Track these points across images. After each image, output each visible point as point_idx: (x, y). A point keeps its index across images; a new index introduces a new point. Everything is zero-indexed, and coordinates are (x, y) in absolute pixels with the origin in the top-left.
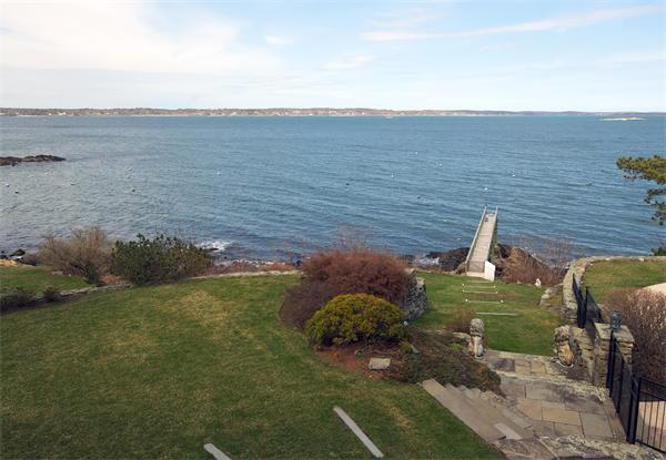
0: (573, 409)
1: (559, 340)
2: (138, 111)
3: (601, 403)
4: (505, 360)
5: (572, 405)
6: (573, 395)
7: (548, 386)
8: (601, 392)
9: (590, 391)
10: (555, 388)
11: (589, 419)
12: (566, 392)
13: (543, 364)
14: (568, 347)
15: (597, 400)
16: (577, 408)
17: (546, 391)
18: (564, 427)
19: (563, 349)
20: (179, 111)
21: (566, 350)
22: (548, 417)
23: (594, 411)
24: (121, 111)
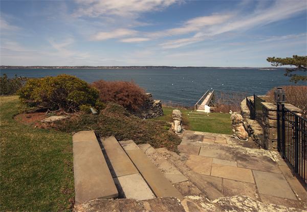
0: (245, 167)
1: (235, 123)
2: (84, 67)
3: (275, 163)
4: (197, 135)
5: (244, 163)
6: (245, 155)
7: (222, 148)
8: (274, 155)
9: (262, 153)
10: (229, 150)
11: (261, 176)
12: (238, 153)
13: (225, 139)
14: (243, 127)
15: (270, 160)
16: (250, 166)
17: (219, 151)
18: (235, 184)
19: (239, 129)
20: (98, 67)
21: (242, 130)
22: (217, 173)
23: (268, 170)
24: (77, 67)
